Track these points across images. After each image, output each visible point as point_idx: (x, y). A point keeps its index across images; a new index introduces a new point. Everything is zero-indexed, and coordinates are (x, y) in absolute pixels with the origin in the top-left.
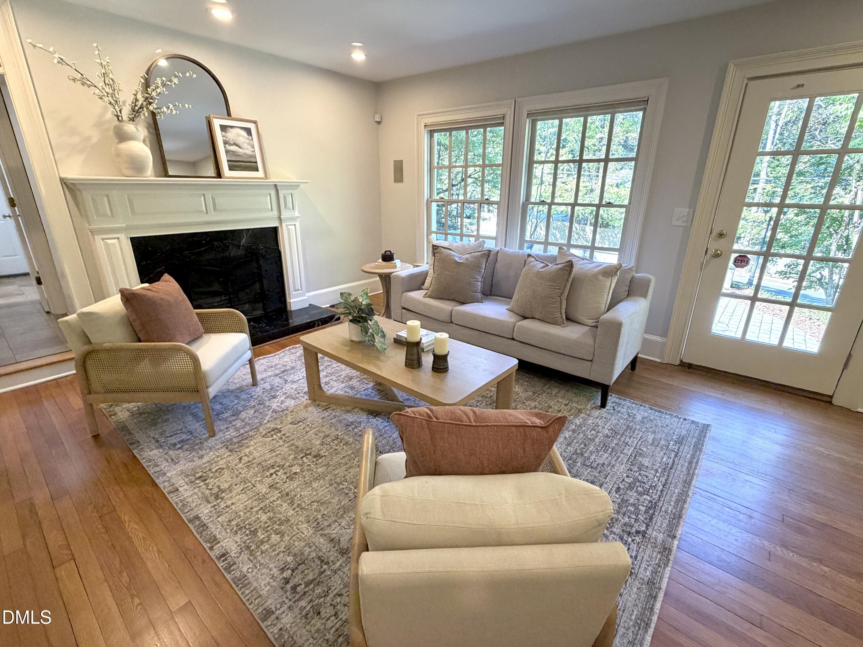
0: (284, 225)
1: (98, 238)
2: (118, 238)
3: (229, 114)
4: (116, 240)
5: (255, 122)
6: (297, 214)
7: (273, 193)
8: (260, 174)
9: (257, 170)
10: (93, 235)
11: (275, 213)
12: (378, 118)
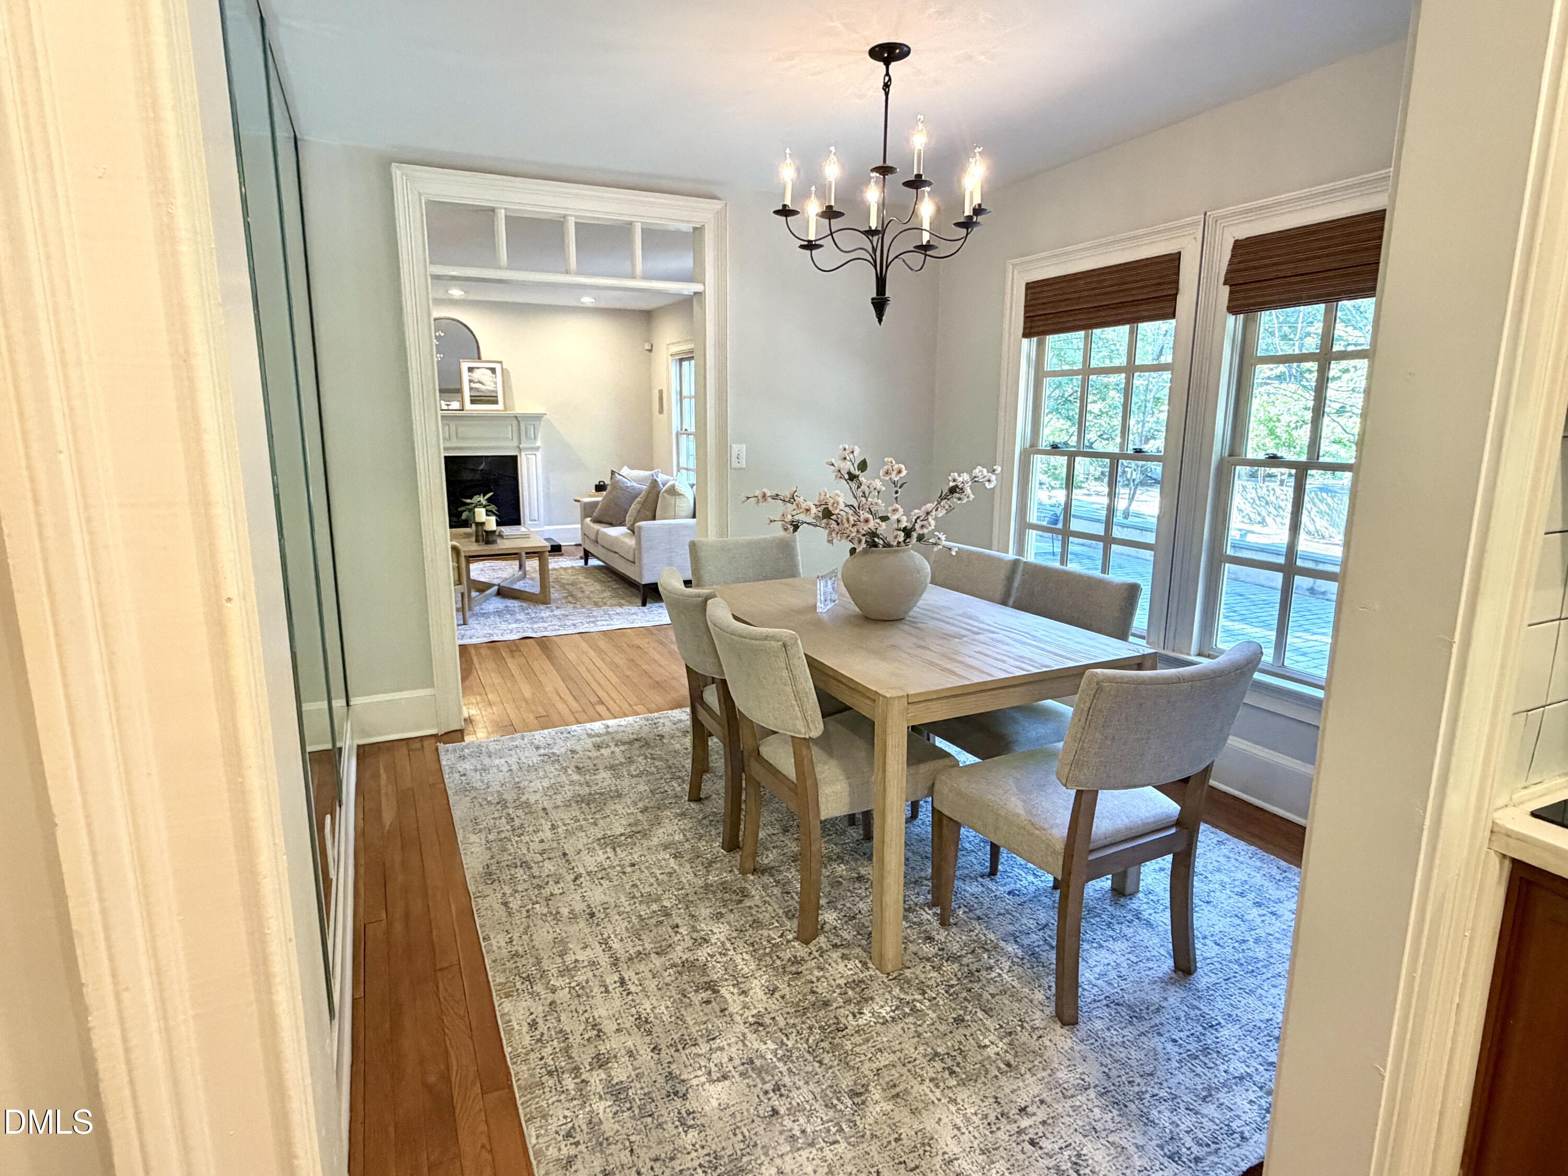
0: (523, 454)
3: (479, 358)
5: (501, 362)
6: (539, 443)
7: (515, 423)
8: (500, 406)
9: (496, 402)
11: (515, 443)
12: (647, 347)
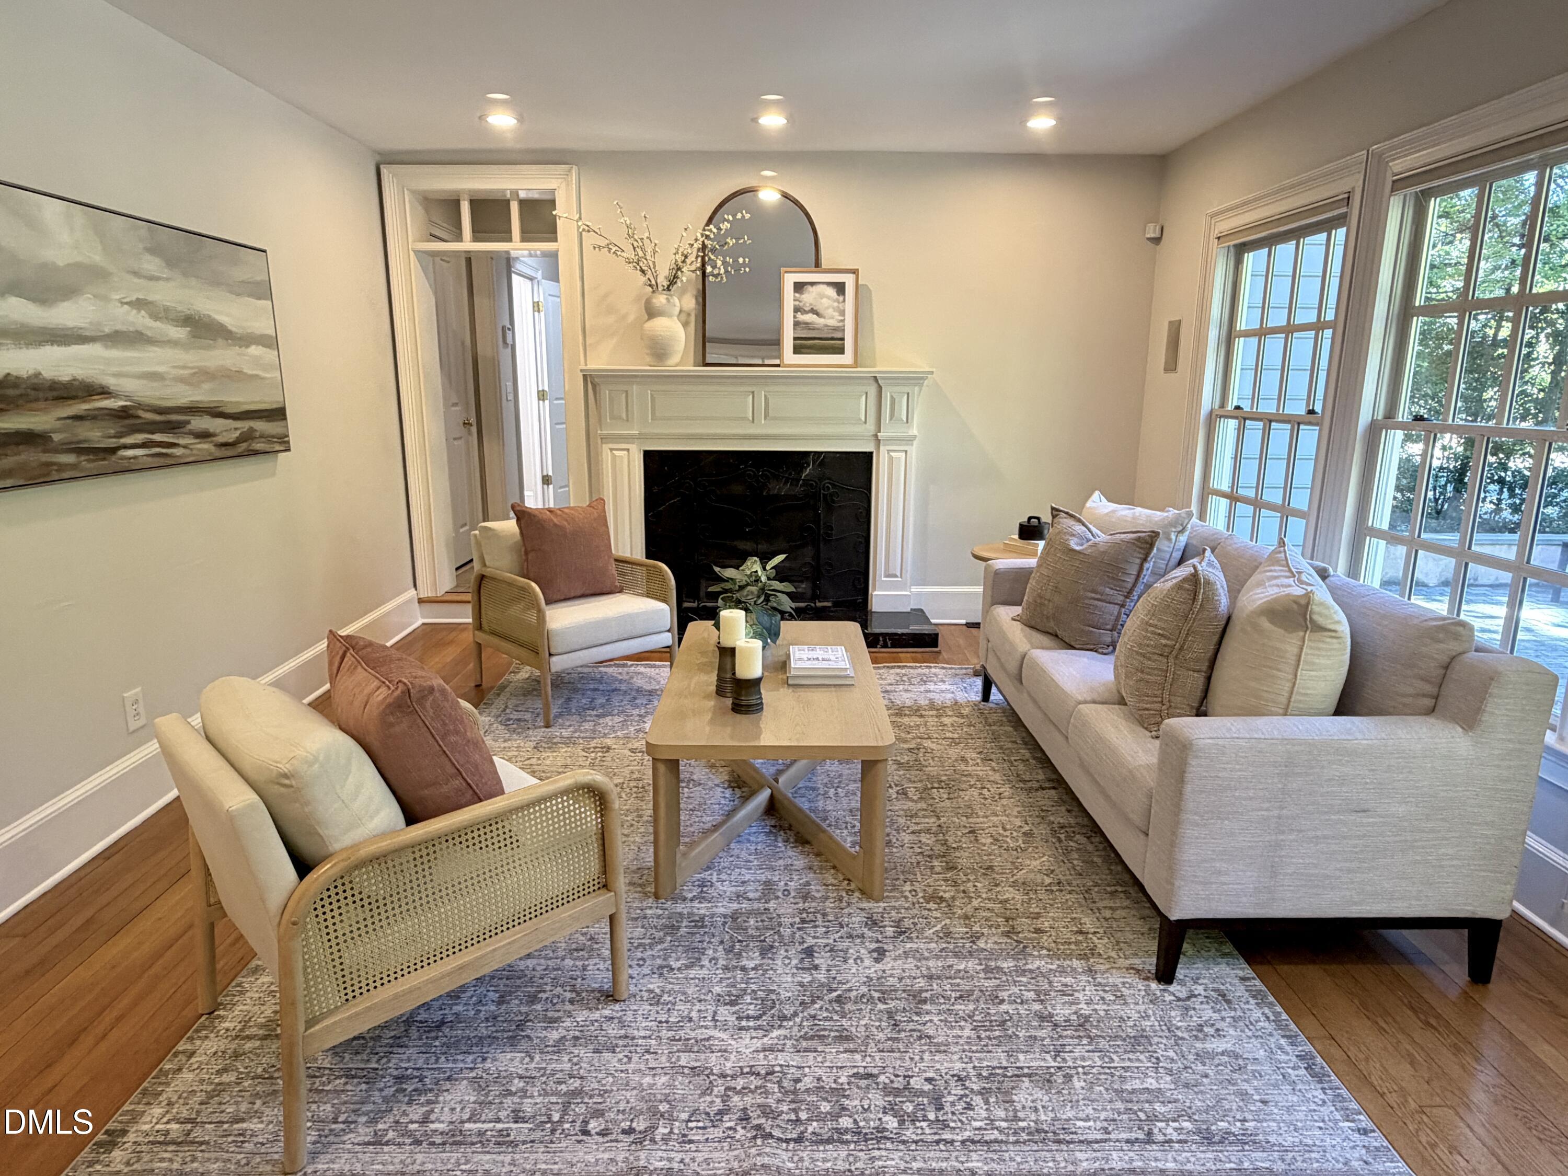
0: (883, 449)
1: (606, 448)
2: (628, 450)
3: (817, 264)
4: (626, 452)
5: (855, 272)
6: (914, 431)
7: (872, 390)
8: (847, 358)
9: (841, 351)
10: (602, 443)
11: (871, 427)
12: (1152, 231)
